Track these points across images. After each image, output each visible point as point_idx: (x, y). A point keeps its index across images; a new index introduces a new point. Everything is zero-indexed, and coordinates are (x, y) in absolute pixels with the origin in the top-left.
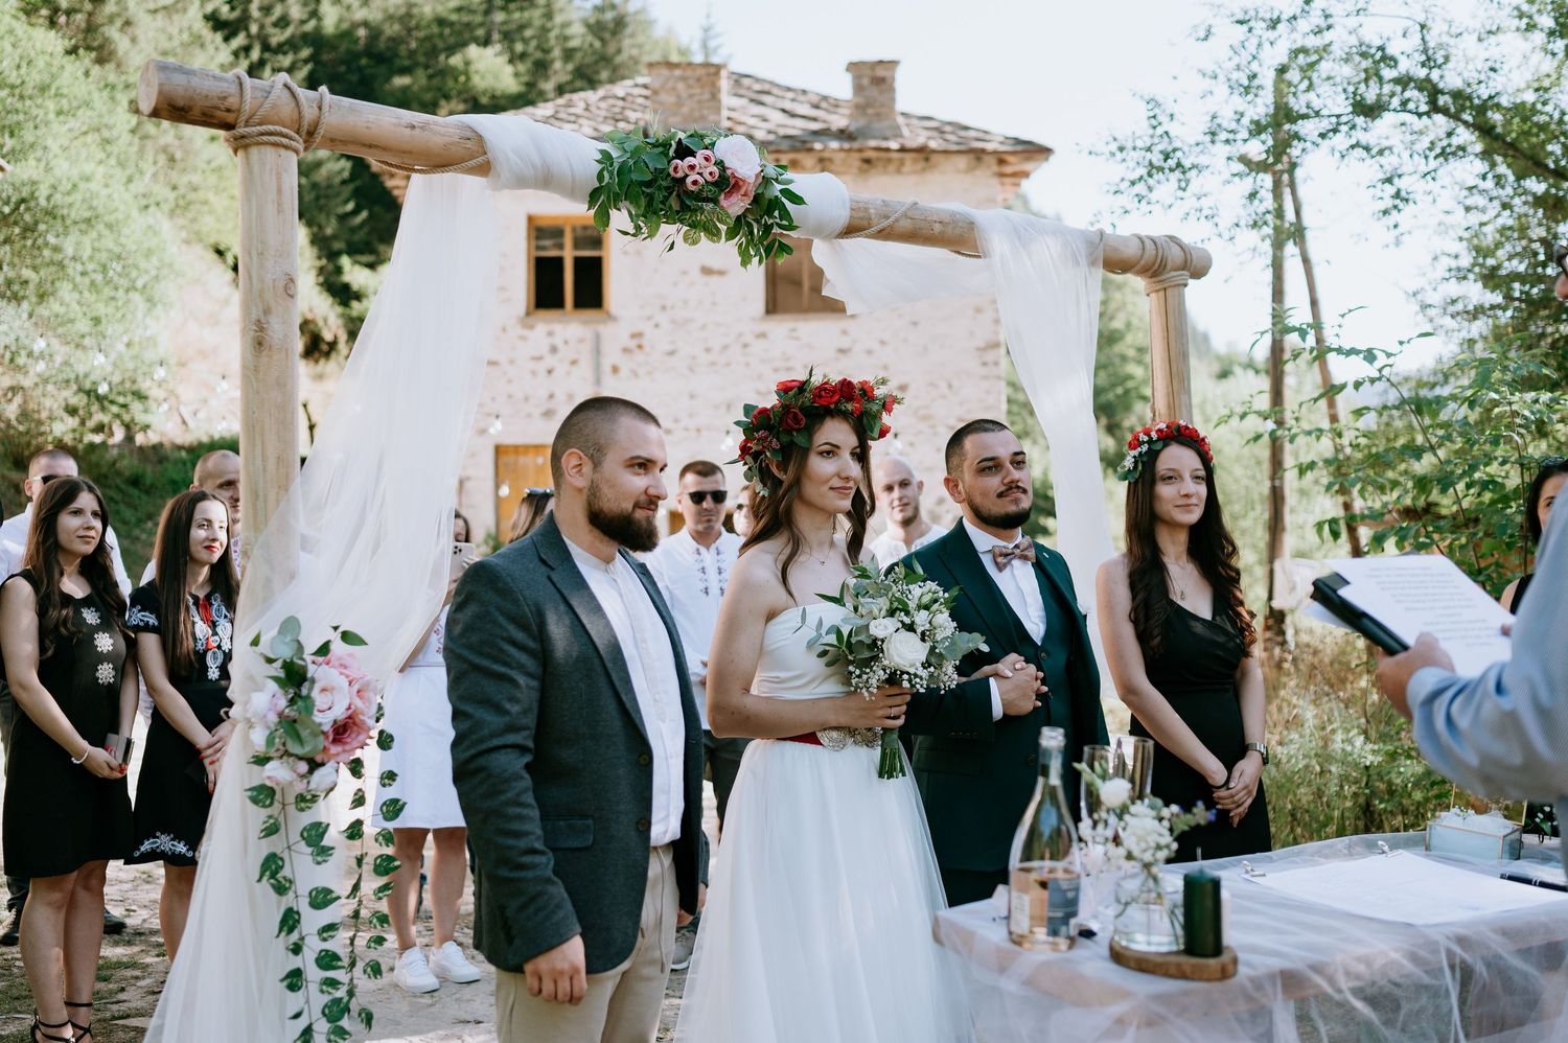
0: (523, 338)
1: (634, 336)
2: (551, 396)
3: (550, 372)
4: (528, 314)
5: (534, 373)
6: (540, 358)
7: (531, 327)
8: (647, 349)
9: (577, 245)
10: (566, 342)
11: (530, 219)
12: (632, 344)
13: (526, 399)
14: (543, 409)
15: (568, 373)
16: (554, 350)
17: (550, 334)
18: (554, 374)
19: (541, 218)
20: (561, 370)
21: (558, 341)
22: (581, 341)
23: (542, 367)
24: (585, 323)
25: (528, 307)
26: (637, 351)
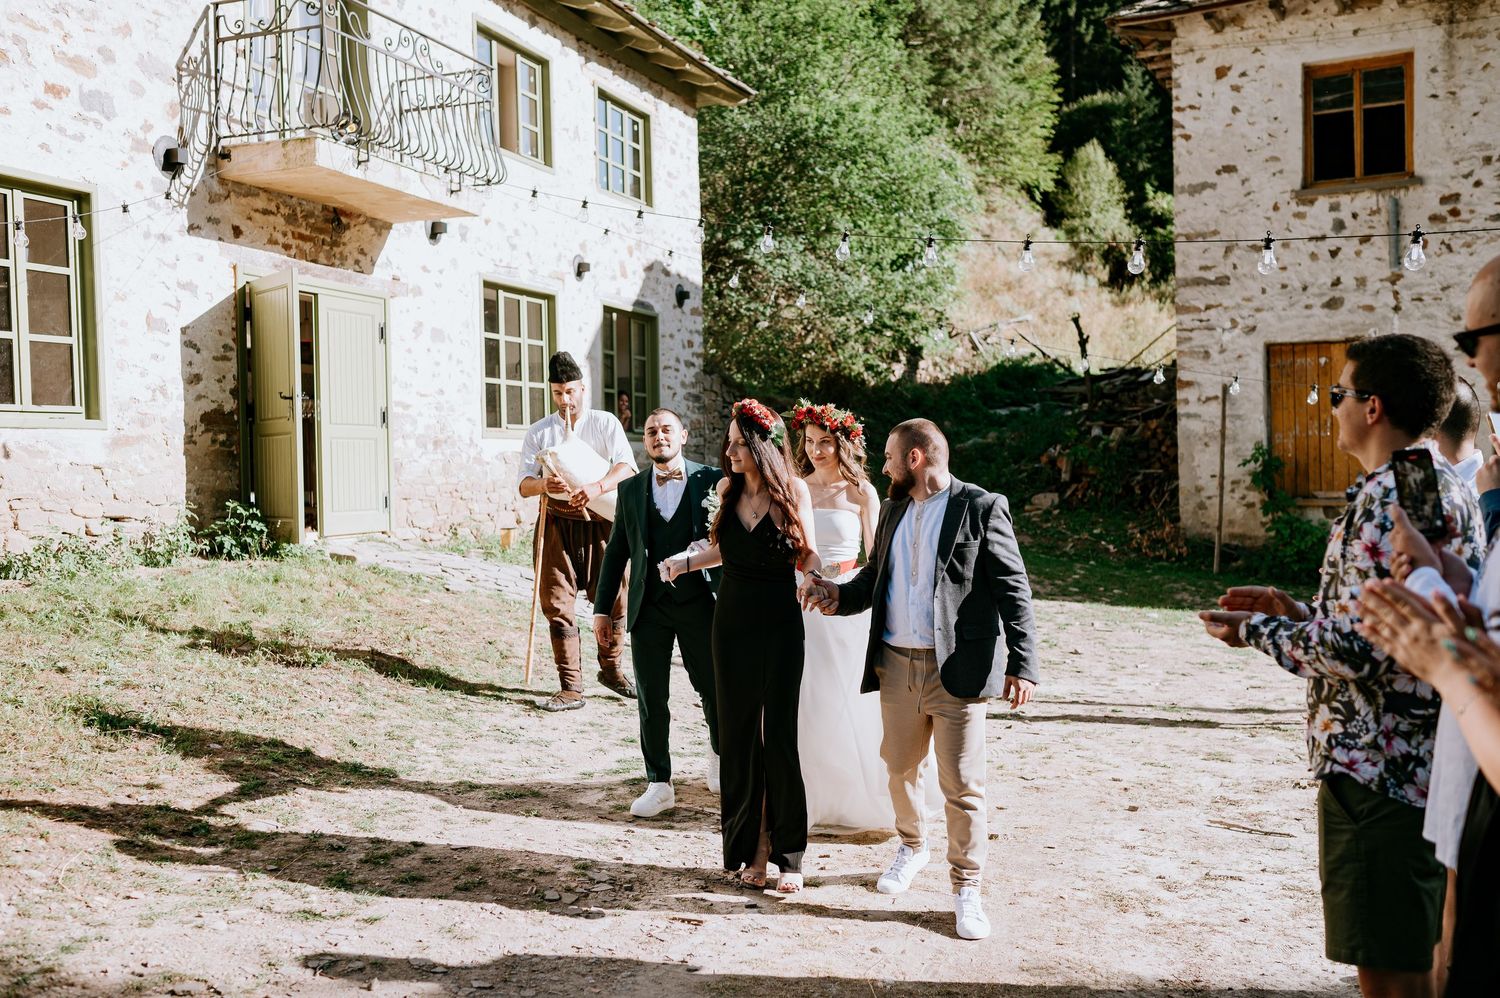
0: (1299, 216)
1: (1444, 200)
2: (1337, 283)
3: (1334, 254)
4: (1305, 186)
5: (1314, 256)
6: (1323, 238)
7: (1312, 202)
8: (1464, 215)
9: (1368, 96)
10: (1355, 216)
11: (1308, 71)
12: (1444, 210)
13: (1305, 289)
14: (1326, 299)
15: (1358, 253)
16: (1339, 226)
17: (1334, 208)
18: (1340, 255)
19: (1323, 68)
20: (1349, 248)
21: (1344, 215)
22: (1373, 213)
23: (1323, 248)
24: (1379, 190)
25: (1305, 179)
26: (1450, 219)
